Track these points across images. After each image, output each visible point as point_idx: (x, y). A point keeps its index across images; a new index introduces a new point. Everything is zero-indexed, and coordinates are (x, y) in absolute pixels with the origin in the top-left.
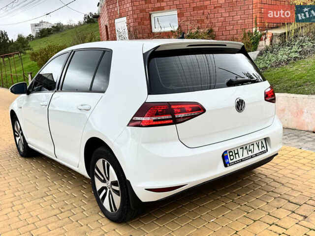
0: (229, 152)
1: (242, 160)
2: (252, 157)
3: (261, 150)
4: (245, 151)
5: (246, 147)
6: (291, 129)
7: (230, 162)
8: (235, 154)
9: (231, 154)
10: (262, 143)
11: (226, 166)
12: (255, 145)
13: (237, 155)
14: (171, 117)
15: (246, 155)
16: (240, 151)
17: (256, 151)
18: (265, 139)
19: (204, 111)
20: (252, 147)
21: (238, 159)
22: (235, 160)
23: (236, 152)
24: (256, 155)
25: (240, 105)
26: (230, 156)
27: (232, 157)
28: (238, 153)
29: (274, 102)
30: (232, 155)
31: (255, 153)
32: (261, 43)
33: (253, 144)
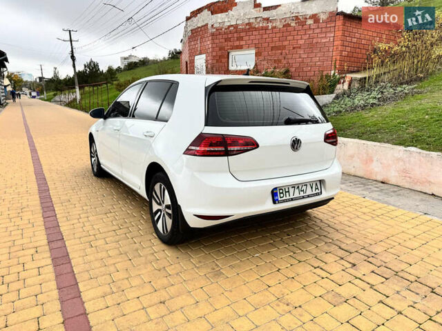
0: (280, 190)
1: (292, 200)
2: (303, 197)
3: (314, 192)
4: (297, 191)
5: (298, 187)
6: (359, 177)
7: (280, 199)
8: (286, 192)
9: (281, 191)
10: (316, 184)
11: (274, 202)
12: (309, 186)
13: (287, 194)
14: (223, 149)
15: (297, 195)
16: (291, 190)
17: (309, 192)
18: (320, 181)
19: (257, 146)
20: (304, 188)
21: (288, 197)
22: (284, 198)
23: (287, 190)
24: (308, 196)
25: (296, 144)
26: (280, 193)
27: (282, 195)
28: (289, 192)
29: (335, 145)
30: (282, 193)
31: (307, 194)
32: (338, 86)
33: (306, 185)
